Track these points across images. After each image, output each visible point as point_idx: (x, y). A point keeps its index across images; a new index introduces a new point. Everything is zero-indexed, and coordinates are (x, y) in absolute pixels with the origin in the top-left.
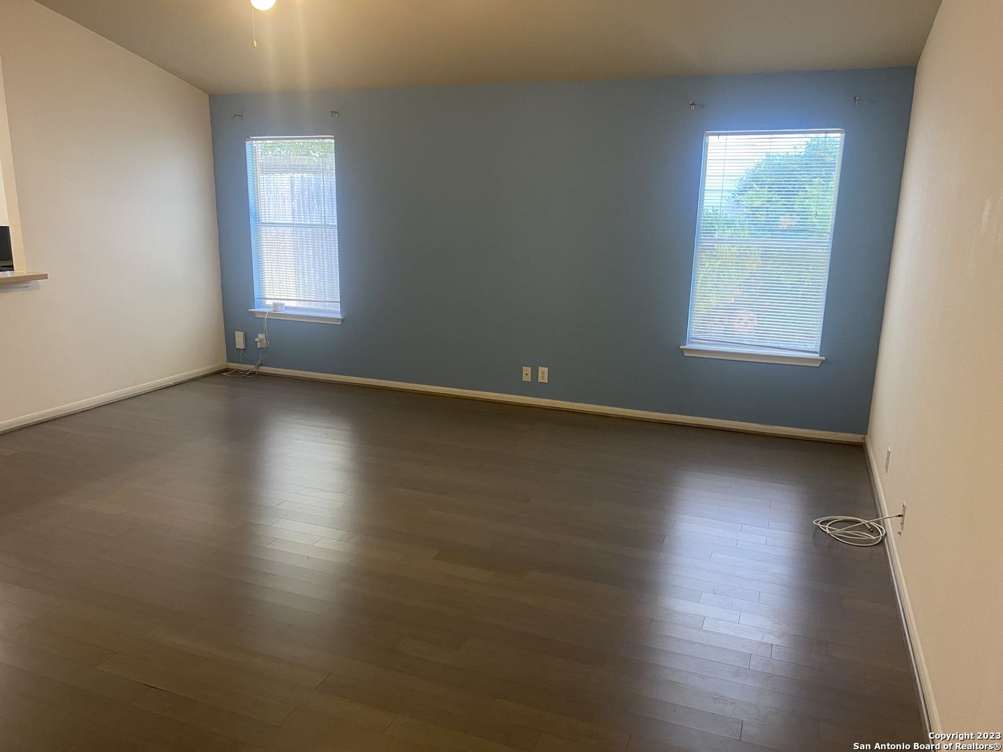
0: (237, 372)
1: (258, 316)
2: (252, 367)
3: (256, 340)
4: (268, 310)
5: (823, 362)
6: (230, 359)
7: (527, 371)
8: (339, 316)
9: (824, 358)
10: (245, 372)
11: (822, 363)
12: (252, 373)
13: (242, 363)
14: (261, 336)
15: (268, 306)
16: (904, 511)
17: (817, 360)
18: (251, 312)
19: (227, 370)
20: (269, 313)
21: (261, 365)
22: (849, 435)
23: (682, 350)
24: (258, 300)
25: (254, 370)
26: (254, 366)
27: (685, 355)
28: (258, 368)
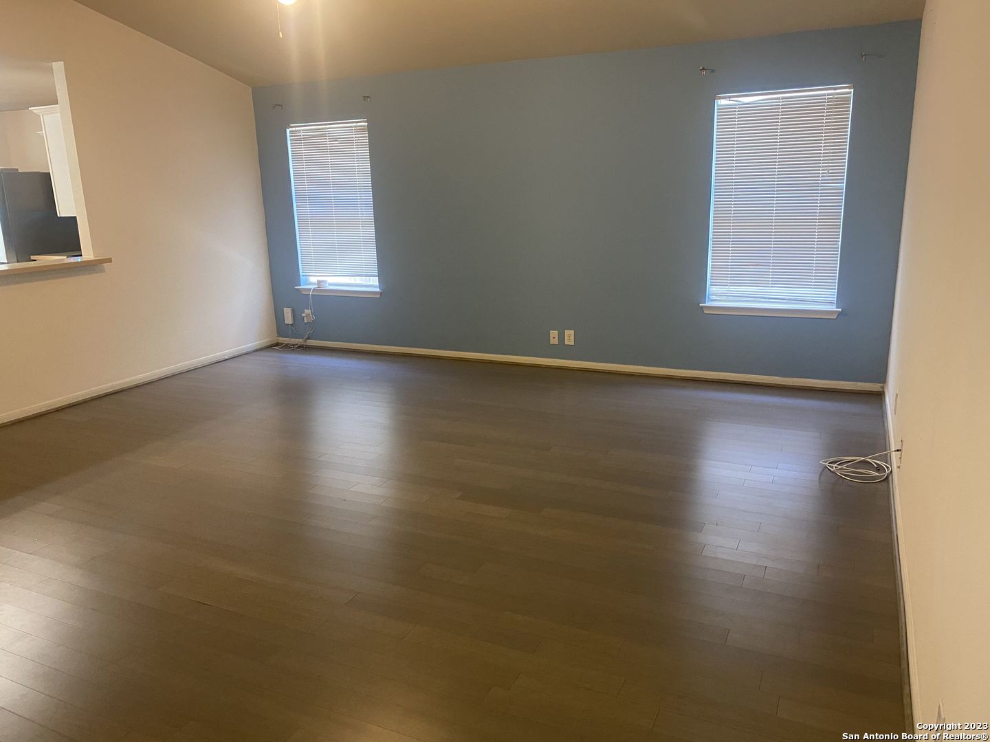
0: (287, 346)
1: (304, 293)
2: (299, 341)
3: (303, 315)
4: (313, 287)
5: (840, 314)
6: (280, 335)
7: (554, 334)
8: (378, 290)
9: (840, 310)
10: (294, 345)
11: (838, 316)
12: (301, 347)
13: (291, 338)
14: (307, 311)
15: (312, 284)
16: (902, 445)
17: (834, 311)
18: (298, 289)
19: (277, 344)
20: (314, 289)
21: (308, 338)
22: (868, 384)
23: (702, 307)
24: (304, 278)
25: (302, 343)
26: (301, 340)
27: (706, 312)
28: (305, 341)
